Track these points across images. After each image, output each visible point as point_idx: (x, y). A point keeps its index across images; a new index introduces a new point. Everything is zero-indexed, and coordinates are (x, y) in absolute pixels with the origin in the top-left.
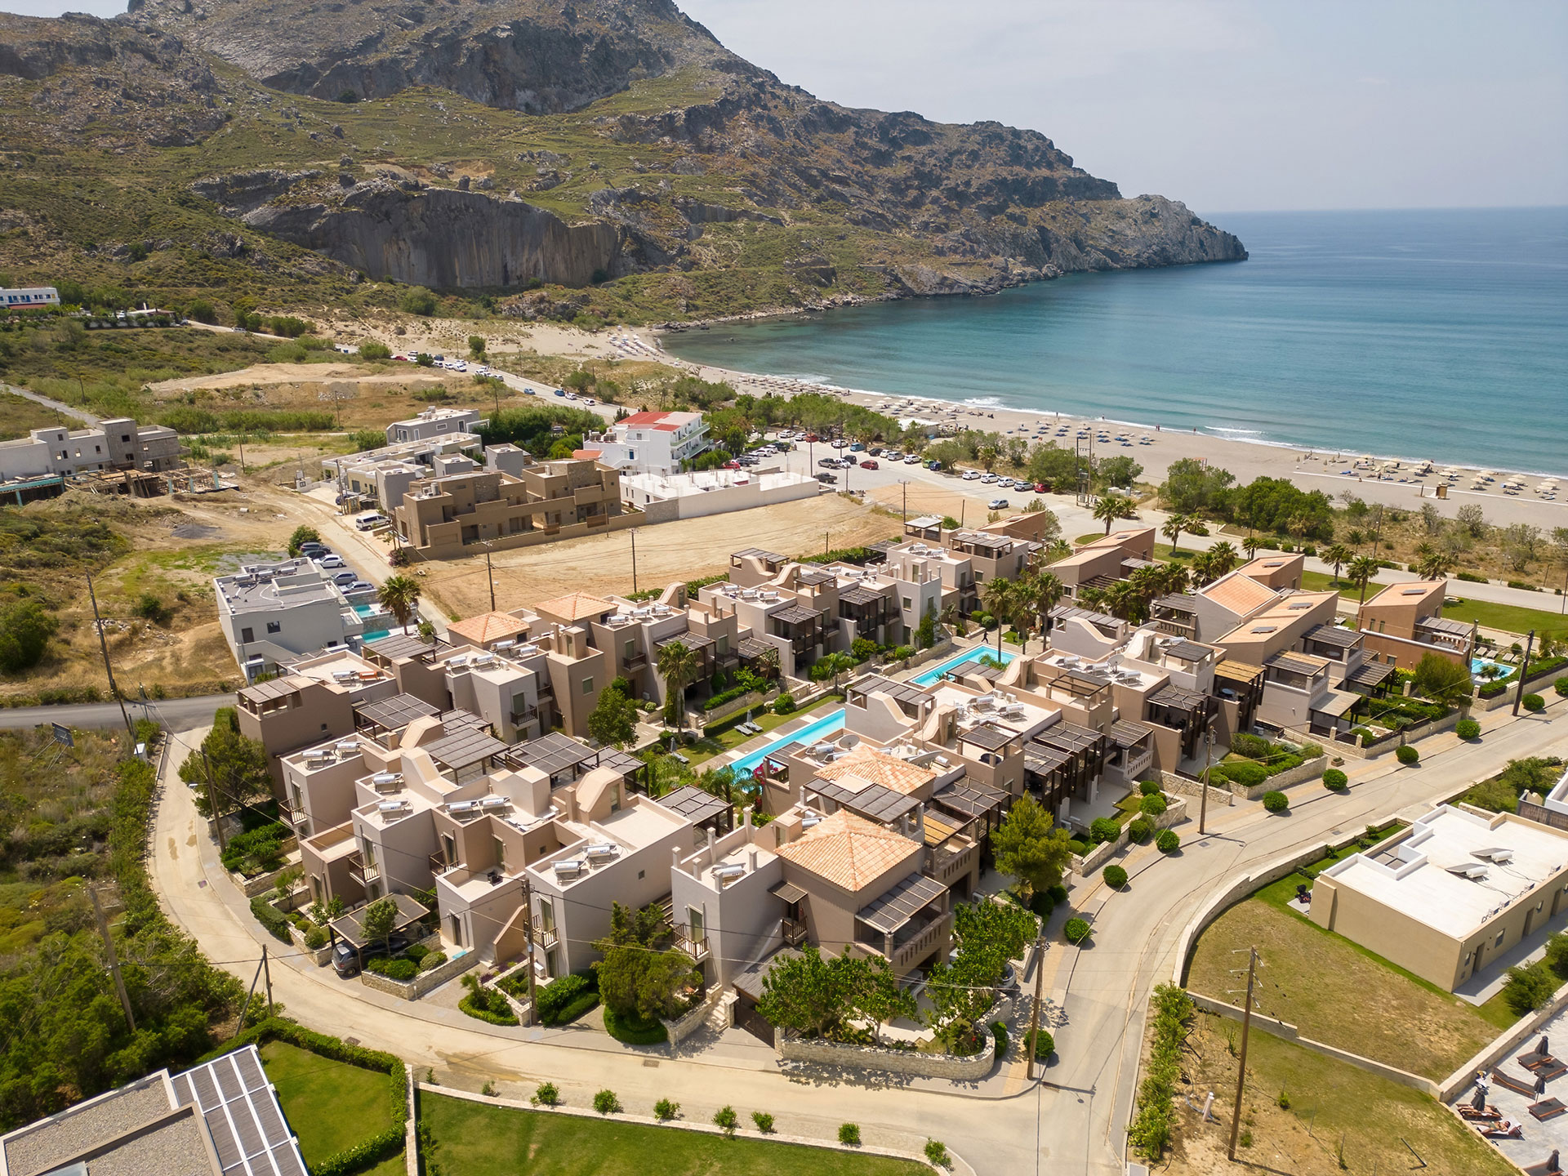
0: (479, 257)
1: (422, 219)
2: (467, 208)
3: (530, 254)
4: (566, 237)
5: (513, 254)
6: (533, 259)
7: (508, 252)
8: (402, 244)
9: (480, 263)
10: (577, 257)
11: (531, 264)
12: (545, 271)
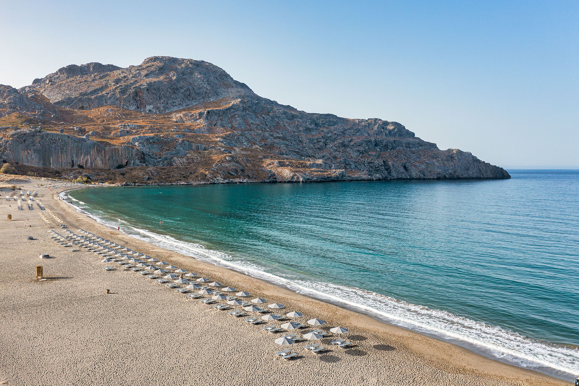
0: (61, 157)
1: (39, 143)
2: (59, 139)
3: (84, 157)
4: (103, 151)
5: (76, 156)
6: (86, 158)
7: (74, 156)
8: (29, 151)
9: (62, 159)
10: (109, 159)
11: (85, 160)
12: (91, 163)
